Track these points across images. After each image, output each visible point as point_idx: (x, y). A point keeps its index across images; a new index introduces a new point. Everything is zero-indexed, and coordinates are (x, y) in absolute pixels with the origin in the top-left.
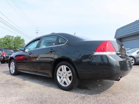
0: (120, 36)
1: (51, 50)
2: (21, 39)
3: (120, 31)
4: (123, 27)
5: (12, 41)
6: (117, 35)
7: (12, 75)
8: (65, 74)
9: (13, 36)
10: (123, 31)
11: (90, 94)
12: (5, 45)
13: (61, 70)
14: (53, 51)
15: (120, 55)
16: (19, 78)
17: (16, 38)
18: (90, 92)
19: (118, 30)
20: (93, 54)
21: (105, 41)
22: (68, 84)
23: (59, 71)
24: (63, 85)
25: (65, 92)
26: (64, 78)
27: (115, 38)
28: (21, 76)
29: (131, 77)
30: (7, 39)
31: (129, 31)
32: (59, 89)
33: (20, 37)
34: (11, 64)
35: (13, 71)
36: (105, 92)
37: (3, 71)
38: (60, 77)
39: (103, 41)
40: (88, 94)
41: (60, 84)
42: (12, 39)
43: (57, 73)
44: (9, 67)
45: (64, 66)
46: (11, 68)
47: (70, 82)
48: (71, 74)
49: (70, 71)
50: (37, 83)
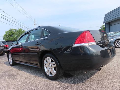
0: (109, 20)
1: (37, 43)
2: (23, 30)
3: (108, 15)
4: (111, 12)
5: (16, 34)
6: (106, 20)
7: (11, 66)
8: (51, 65)
9: (16, 29)
10: (111, 16)
11: (74, 84)
12: (10, 37)
13: (47, 62)
14: (39, 44)
15: (101, 44)
16: (16, 68)
17: (18, 30)
18: (74, 81)
19: (106, 15)
20: (73, 46)
21: (84, 32)
22: (54, 75)
23: (45, 62)
24: (50, 75)
25: (51, 81)
26: (50, 69)
27: (104, 23)
28: (18, 67)
29: (117, 61)
30: (11, 32)
31: (116, 15)
32: (46, 78)
33: (22, 30)
34: (9, 56)
35: (11, 63)
36: (89, 80)
37: (5, 61)
38: (47, 68)
39: (82, 32)
40: (72, 83)
41: (47, 74)
42: (15, 32)
43: (44, 64)
44: (8, 59)
45: (49, 57)
46: (9, 60)
47: (55, 72)
48: (55, 66)
49: (54, 63)
50: (29, 73)
